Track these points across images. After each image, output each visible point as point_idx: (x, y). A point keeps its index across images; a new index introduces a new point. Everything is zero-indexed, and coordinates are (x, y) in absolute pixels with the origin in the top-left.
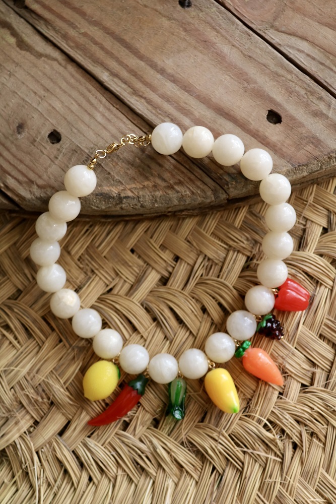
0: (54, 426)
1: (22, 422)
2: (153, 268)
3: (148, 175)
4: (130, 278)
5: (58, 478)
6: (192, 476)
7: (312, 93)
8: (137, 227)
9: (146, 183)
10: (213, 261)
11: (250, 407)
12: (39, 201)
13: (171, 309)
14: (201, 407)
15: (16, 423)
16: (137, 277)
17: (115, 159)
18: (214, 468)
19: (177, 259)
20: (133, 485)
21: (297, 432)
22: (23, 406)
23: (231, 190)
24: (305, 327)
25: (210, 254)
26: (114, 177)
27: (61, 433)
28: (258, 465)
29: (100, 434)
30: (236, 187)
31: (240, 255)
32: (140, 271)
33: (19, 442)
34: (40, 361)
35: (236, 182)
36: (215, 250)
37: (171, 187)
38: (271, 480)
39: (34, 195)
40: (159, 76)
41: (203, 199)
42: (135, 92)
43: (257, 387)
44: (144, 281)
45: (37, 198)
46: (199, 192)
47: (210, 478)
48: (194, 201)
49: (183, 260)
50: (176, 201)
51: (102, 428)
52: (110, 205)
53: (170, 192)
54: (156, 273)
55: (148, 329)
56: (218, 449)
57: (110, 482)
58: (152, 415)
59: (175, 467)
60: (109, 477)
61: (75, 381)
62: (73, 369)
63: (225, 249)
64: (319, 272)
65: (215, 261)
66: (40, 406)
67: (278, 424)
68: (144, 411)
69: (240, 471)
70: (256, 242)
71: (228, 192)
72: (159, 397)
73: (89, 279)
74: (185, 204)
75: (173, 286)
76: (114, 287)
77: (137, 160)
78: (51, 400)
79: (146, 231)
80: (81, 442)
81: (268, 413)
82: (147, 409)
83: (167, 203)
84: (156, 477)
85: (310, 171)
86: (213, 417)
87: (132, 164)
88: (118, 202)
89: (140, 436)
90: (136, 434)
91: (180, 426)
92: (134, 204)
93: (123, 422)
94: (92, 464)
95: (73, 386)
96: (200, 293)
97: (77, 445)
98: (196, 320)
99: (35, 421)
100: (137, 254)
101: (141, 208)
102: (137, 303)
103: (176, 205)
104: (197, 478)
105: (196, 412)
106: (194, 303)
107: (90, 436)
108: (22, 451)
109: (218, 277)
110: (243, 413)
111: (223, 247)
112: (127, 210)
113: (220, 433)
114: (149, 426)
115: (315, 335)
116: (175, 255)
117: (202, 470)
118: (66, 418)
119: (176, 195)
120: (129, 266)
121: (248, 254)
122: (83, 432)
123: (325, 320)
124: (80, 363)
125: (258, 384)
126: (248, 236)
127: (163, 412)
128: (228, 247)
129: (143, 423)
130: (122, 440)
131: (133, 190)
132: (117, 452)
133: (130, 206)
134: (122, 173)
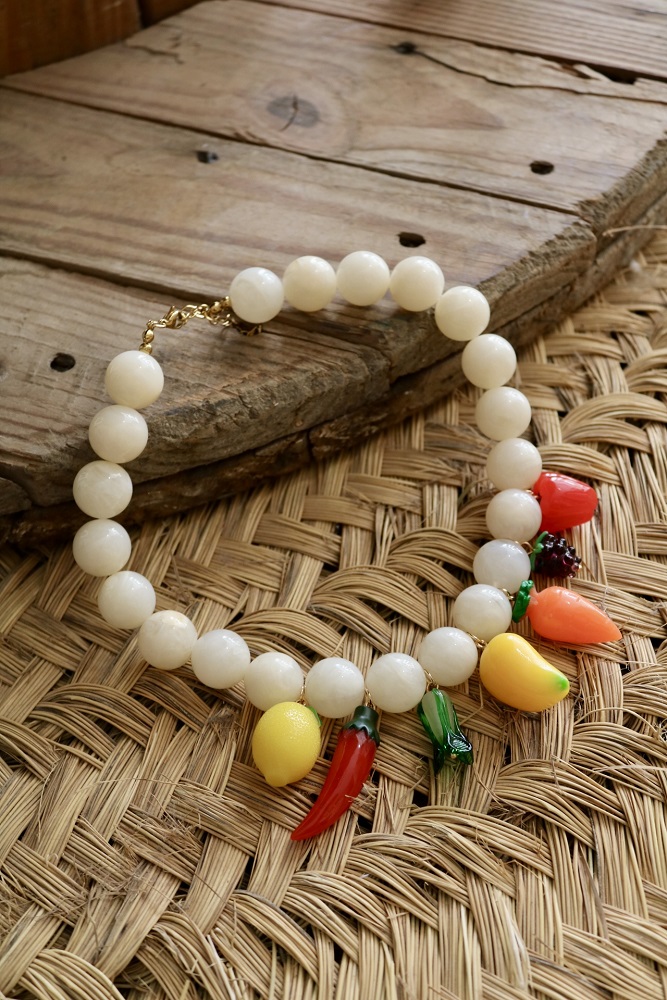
0: (224, 874)
1: (154, 897)
2: (303, 554)
3: (243, 364)
4: (270, 583)
5: (270, 977)
6: (537, 871)
7: (453, 199)
8: (247, 507)
9: (246, 375)
10: (403, 510)
11: (583, 703)
12: (67, 456)
13: (369, 602)
14: (493, 739)
15: (144, 897)
16: (280, 579)
17: (179, 360)
18: (571, 838)
19: (339, 528)
20: (430, 931)
22: (147, 862)
23: (392, 344)
24: (609, 551)
25: (393, 501)
26: (187, 382)
27: (244, 882)
28: (650, 799)
29: (322, 855)
30: (398, 337)
31: (444, 489)
32: (282, 567)
33: (162, 929)
35: (395, 328)
36: (399, 494)
37: (291, 369)
39: (55, 447)
40: (206, 243)
41: (350, 375)
42: (176, 271)
44: (296, 576)
45: (62, 450)
46: (340, 364)
47: (572, 858)
48: (338, 383)
49: (352, 526)
50: (308, 389)
51: (321, 841)
52: (197, 426)
53: (291, 375)
54: (313, 560)
55: (337, 648)
56: (563, 796)
57: (380, 944)
58: (409, 787)
59: (498, 866)
60: (374, 934)
61: (235, 780)
62: (223, 760)
63: (415, 488)
64: (587, 465)
65: (408, 508)
66: (181, 850)
67: (647, 712)
68: (391, 783)
69: (623, 825)
70: (462, 463)
71: (386, 352)
72: (408, 750)
73: (194, 608)
74: (323, 393)
75: (350, 566)
76: (244, 608)
77: (217, 351)
78: (201, 830)
79: (267, 510)
80: (291, 885)
81: (619, 700)
82: (396, 778)
83: (294, 397)
84: (468, 897)
85: (503, 289)
86: (525, 745)
87: (212, 358)
88: (208, 416)
89: (403, 831)
90: (394, 827)
91: (471, 783)
92: (237, 412)
93: (359, 821)
94: (330, 918)
95: (234, 790)
96: (405, 559)
97: (285, 892)
98: (417, 604)
99: (181, 886)
100: (265, 545)
101: (252, 421)
102: (298, 610)
103: (309, 400)
104: (548, 871)
105: (490, 750)
106: (399, 577)
107: (304, 867)
108: (176, 943)
109: (423, 525)
110: (575, 720)
111: (410, 486)
112: (227, 431)
113: (551, 764)
114: (412, 809)
115: (632, 556)
116: (333, 524)
117: (550, 855)
118: (243, 852)
119: (303, 377)
120: (260, 564)
121: (458, 483)
122: (287, 864)
123: (635, 530)
124: (232, 744)
125: (576, 662)
126: (444, 458)
127: (429, 773)
128: (420, 484)
129: (398, 805)
130: (372, 849)
131: (228, 389)
132: (372, 876)
133: (231, 418)
134: (198, 374)
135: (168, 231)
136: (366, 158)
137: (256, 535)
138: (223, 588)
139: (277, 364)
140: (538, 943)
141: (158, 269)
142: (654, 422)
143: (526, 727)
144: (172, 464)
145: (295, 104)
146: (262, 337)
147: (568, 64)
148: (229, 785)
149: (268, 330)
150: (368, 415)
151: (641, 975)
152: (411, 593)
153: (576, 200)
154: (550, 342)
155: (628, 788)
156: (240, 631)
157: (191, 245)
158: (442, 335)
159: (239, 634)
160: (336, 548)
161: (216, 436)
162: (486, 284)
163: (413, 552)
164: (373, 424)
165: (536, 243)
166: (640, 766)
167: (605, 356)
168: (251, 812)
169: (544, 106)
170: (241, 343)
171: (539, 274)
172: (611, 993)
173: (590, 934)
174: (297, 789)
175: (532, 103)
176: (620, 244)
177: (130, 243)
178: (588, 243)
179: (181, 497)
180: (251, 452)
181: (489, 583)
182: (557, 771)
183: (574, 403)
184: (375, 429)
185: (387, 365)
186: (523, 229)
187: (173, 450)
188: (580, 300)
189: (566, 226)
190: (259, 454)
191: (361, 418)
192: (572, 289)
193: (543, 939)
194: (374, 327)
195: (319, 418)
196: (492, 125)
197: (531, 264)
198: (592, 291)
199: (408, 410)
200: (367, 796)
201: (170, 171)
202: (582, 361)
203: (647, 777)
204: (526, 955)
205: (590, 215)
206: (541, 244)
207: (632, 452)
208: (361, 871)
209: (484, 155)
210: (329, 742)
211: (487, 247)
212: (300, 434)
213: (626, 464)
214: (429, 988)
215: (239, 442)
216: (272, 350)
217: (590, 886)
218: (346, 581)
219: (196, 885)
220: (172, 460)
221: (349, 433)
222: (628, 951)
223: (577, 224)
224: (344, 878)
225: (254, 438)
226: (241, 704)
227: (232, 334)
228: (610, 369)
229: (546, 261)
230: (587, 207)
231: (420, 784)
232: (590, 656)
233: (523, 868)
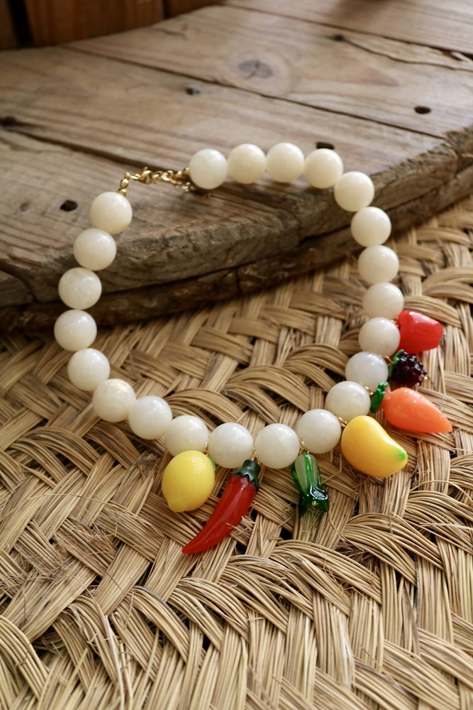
0: (128, 573)
1: (73, 584)
2: (225, 355)
3: (194, 215)
4: (198, 372)
5: (150, 653)
6: (369, 597)
9: (194, 221)
10: (300, 331)
11: (418, 476)
12: (59, 264)
13: (267, 391)
14: (347, 496)
15: (67, 583)
16: (205, 370)
17: (149, 209)
18: (399, 576)
20: (280, 634)
22: (74, 558)
23: (301, 210)
25: (294, 325)
26: (152, 223)
27: (143, 581)
28: (463, 552)
29: (205, 567)
30: (306, 205)
31: (333, 320)
32: (208, 362)
33: (73, 608)
34: (89, 493)
35: (305, 198)
36: (300, 320)
37: (227, 220)
39: (51, 257)
41: (269, 229)
42: (158, 156)
43: (417, 451)
44: (217, 368)
45: (56, 260)
46: (263, 219)
47: (398, 590)
48: (260, 233)
49: (262, 339)
50: (238, 235)
51: (205, 557)
52: (154, 252)
53: (226, 223)
54: (231, 359)
55: (239, 420)
56: (395, 542)
57: (240, 640)
58: (278, 524)
59: (337, 589)
60: (236, 632)
61: (149, 506)
62: (142, 491)
63: (312, 318)
65: (304, 330)
66: (100, 552)
67: (466, 486)
68: (265, 520)
69: (440, 570)
70: (348, 304)
71: (297, 215)
72: (282, 498)
73: (141, 384)
74: (248, 239)
75: (258, 365)
76: (176, 388)
77: (177, 206)
78: (118, 539)
79: (204, 324)
80: (177, 587)
81: (446, 476)
82: (269, 517)
83: (226, 239)
84: (312, 611)
85: (387, 182)
86: (371, 502)
87: (172, 210)
88: (163, 246)
89: (269, 556)
90: (262, 552)
91: (326, 526)
92: (184, 245)
93: (237, 546)
94: (203, 614)
95: (147, 513)
96: (298, 364)
97: (172, 591)
98: (302, 396)
99: (96, 579)
100: (200, 347)
101: (195, 253)
102: (215, 391)
103: (238, 243)
104: (378, 599)
105: (344, 503)
106: (292, 376)
107: (190, 574)
108: (83, 620)
109: (314, 342)
110: (411, 488)
111: (308, 316)
112: (176, 259)
113: (388, 518)
114: (278, 541)
115: (466, 376)
116: (249, 336)
117: (381, 586)
118: (146, 559)
119: (234, 226)
120: (192, 359)
121: (343, 317)
122: (177, 571)
123: (470, 358)
124: (150, 480)
125: (416, 446)
126: (336, 300)
127: (295, 516)
128: (316, 315)
129: (268, 537)
130: (242, 566)
131: (180, 229)
132: (240, 587)
133: (179, 249)
134: (161, 219)
135: (158, 132)
136: (300, 98)
137: (194, 339)
138: (164, 373)
139: (216, 216)
140: (363, 652)
141: (145, 154)
143: (373, 491)
144: (135, 279)
145: (258, 65)
146: (211, 200)
147: (447, 52)
148: (144, 509)
149: (216, 195)
150: (282, 261)
151: (443, 687)
152: (298, 387)
153: (445, 130)
155: (447, 542)
156: (170, 403)
157: (171, 141)
158: (340, 208)
159: (170, 404)
160: (248, 353)
161: (168, 261)
163: (304, 360)
164: (286, 270)
165: (413, 154)
166: (457, 526)
167: (458, 243)
168: (155, 529)
169: (428, 75)
170: (195, 202)
171: (414, 175)
172: (417, 699)
173: (405, 650)
174: (194, 518)
175: (419, 73)
177: (130, 138)
178: (451, 159)
179: (142, 307)
180: (193, 279)
181: (356, 381)
182: (393, 523)
183: (432, 271)
184: (287, 274)
185: (297, 225)
186: (405, 146)
187: (135, 268)
188: (443, 205)
189: (436, 146)
190: (200, 280)
191: (276, 263)
192: (437, 193)
193: (367, 650)
194: (290, 197)
195: (245, 259)
196: (393, 84)
197: (409, 167)
198: (452, 199)
199: (312, 264)
200: (245, 527)
201: (166, 98)
202: (441, 244)
203: (463, 536)
204: (352, 661)
205: (454, 141)
206: (417, 155)
207: (472, 306)
208: (231, 581)
209: (383, 101)
210: (223, 486)
211: (378, 154)
212: (231, 270)
213: (467, 314)
214: (273, 677)
215: (185, 269)
216: (215, 208)
217: (410, 613)
218: (252, 375)
219: (106, 579)
220: (135, 276)
221: (267, 274)
222: (435, 667)
223: (444, 145)
224: (218, 586)
225: (196, 267)
226: (162, 452)
227: (190, 196)
228: (461, 253)
229: (420, 167)
230: (452, 136)
231: (287, 523)
232: (428, 443)
233: (358, 594)
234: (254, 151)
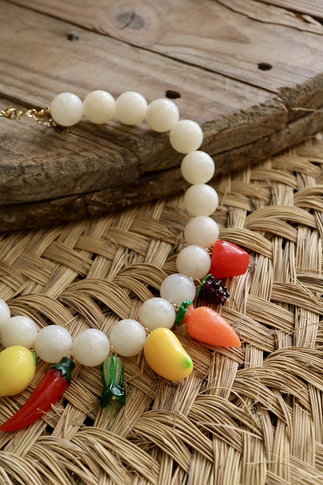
2: (67, 267)
3: (50, 148)
4: (42, 280)
6: (148, 481)
7: (205, 77)
8: (45, 236)
9: (49, 153)
10: (134, 251)
11: (207, 382)
13: (96, 301)
14: (146, 394)
16: (49, 278)
17: (15, 140)
18: (176, 465)
21: (273, 400)
23: (141, 149)
24: (253, 296)
25: (130, 246)
26: (14, 153)
28: (233, 450)
29: (15, 444)
30: (146, 145)
31: (164, 244)
32: (52, 272)
35: (145, 140)
36: (134, 242)
37: (77, 154)
38: (254, 463)
40: (54, 81)
41: (112, 163)
42: (31, 93)
43: (211, 361)
44: (58, 279)
46: (107, 156)
47: (172, 476)
48: (104, 166)
49: (101, 256)
50: (84, 167)
51: (18, 435)
52: (12, 177)
53: (75, 157)
54: (72, 271)
55: (68, 323)
56: (176, 436)
58: (83, 413)
59: (122, 470)
63: (146, 240)
64: (253, 243)
65: (137, 251)
67: (246, 395)
68: (73, 408)
69: (211, 462)
70: (178, 231)
71: (137, 153)
72: (91, 391)
74: (93, 171)
75: (92, 278)
76: (22, 292)
77: (38, 139)
79: (56, 240)
81: (230, 384)
82: (77, 406)
83: (74, 171)
85: (219, 129)
86: (163, 402)
87: (33, 142)
88: (20, 173)
89: (70, 439)
90: (65, 435)
91: (121, 417)
92: (37, 173)
93: (46, 428)
94: (7, 482)
96: (126, 280)
98: (124, 307)
100: (48, 259)
101: (47, 180)
102: (52, 298)
103: (84, 174)
104: (155, 482)
105: (141, 400)
106: (119, 290)
107: (3, 448)
109: (143, 262)
110: (200, 392)
111: (144, 239)
112: (31, 184)
113: (174, 415)
114: (81, 426)
115: (266, 300)
116: (91, 253)
117: (159, 471)
120: (40, 268)
121: (173, 242)
123: (272, 285)
125: (211, 357)
126: (169, 227)
127: (98, 406)
128: (149, 239)
129: (73, 422)
130: (47, 445)
131: (36, 160)
132: (41, 462)
133: (34, 176)
134: (22, 149)
135: (35, 72)
136: (162, 49)
137: (45, 252)
138: (15, 279)
139: (69, 150)
141: (21, 91)
142: (304, 226)
143: (167, 391)
145: (133, 16)
146: (67, 135)
147: (299, 14)
149: (73, 132)
150: (124, 191)
152: (123, 299)
153: (279, 86)
154: (256, 172)
155: (221, 440)
156: (14, 304)
157: (45, 81)
158: (174, 150)
160: (87, 267)
161: (23, 185)
162: (208, 124)
163: (131, 276)
164: (128, 198)
165: (246, 106)
166: (231, 427)
167: (285, 184)
169: (277, 35)
170: (54, 137)
171: (245, 124)
174: (15, 402)
175: (270, 32)
176: (307, 119)
177: (12, 76)
178: (281, 112)
179: (3, 221)
180: (47, 201)
181: (167, 299)
182: (177, 420)
183: (258, 207)
184: (129, 202)
185: (137, 162)
186: (241, 98)
188: (276, 151)
189: (268, 99)
190: (52, 203)
191: (120, 193)
192: (269, 140)
194: (133, 138)
195: (91, 187)
196: (245, 41)
197: (240, 117)
198: (285, 146)
199: (152, 194)
200: (56, 413)
201: (49, 42)
202: (270, 184)
203: (235, 435)
205: (286, 96)
206: (249, 107)
207: (285, 241)
208: (35, 457)
209: (233, 56)
211: (216, 104)
212: (80, 195)
213: (279, 246)
215: (39, 193)
216: (70, 143)
218: (86, 286)
221: (111, 201)
223: (275, 99)
224: (23, 460)
225: (48, 192)
227: (51, 131)
228: (286, 192)
229: (251, 117)
230: (285, 91)
231: (91, 412)
232: (221, 355)
233: (139, 478)
234: (106, 97)
